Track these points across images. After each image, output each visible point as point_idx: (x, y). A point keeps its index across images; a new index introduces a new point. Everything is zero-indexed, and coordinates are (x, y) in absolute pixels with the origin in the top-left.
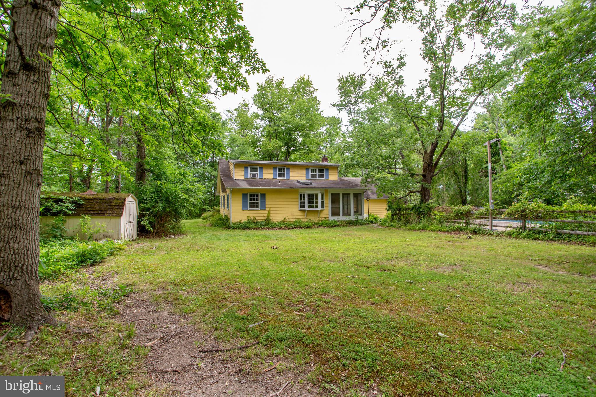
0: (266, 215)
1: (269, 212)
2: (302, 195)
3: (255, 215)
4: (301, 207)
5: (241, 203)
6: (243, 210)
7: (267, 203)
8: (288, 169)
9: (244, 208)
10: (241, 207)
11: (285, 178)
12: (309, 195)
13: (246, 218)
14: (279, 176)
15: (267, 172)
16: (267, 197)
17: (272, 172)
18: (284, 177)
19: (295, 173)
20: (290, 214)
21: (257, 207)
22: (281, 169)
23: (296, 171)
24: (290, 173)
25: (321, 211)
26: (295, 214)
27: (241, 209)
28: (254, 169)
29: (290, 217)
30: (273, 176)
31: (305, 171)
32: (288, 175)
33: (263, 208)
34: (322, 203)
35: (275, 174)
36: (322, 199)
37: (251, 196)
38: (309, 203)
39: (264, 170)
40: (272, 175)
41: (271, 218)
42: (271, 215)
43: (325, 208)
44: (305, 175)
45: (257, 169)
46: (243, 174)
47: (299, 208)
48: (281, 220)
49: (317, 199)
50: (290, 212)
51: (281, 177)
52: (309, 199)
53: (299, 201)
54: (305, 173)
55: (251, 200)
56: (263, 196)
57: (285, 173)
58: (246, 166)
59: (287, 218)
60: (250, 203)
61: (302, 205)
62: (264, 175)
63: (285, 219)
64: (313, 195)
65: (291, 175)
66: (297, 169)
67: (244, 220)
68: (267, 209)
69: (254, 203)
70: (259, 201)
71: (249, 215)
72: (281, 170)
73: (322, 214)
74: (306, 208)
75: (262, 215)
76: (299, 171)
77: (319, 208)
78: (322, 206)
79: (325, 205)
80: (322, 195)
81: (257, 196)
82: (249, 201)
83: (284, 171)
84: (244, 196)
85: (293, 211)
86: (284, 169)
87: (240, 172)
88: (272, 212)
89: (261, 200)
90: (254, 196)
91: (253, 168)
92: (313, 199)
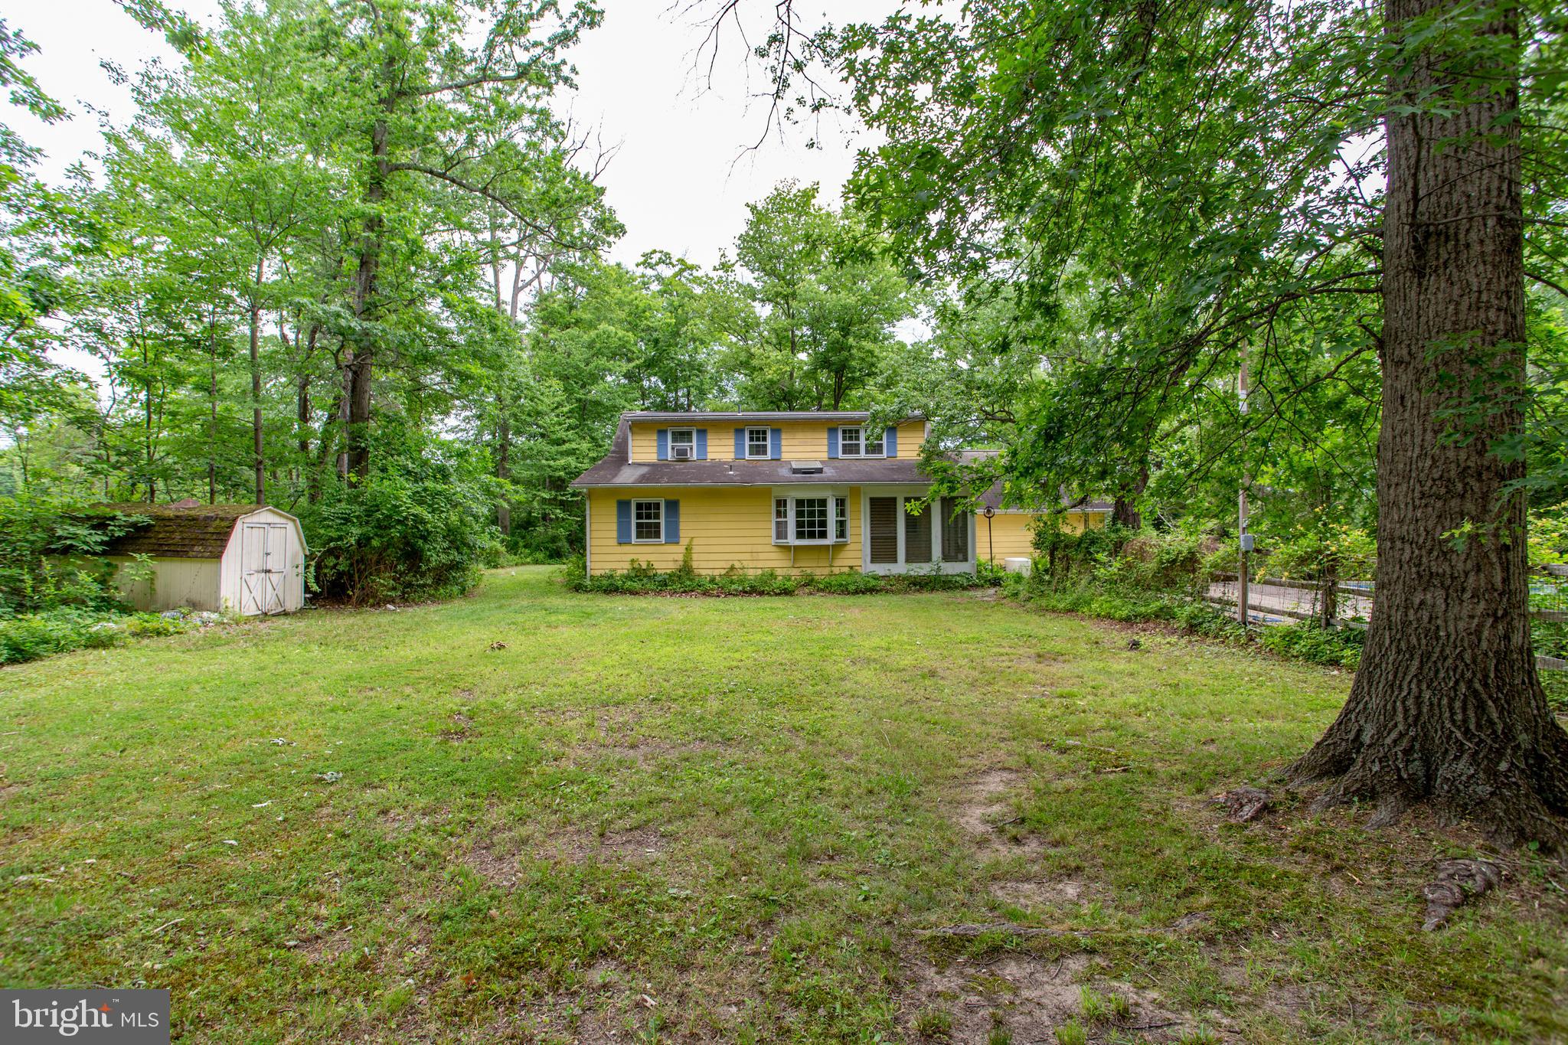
0: (681, 557)
1: (688, 549)
2: (781, 503)
3: (651, 558)
4: (778, 537)
5: (615, 527)
6: (620, 544)
7: (682, 526)
8: (777, 432)
9: (623, 539)
10: (615, 534)
11: (769, 456)
12: (800, 503)
13: (628, 566)
14: (751, 454)
15: (717, 442)
16: (683, 509)
17: (732, 442)
18: (765, 453)
19: (796, 442)
20: (748, 556)
21: (657, 535)
22: (758, 432)
23: (799, 435)
24: (783, 442)
25: (838, 548)
26: (762, 556)
27: (614, 542)
28: (682, 436)
29: (745, 564)
30: (736, 452)
31: (826, 435)
32: (777, 447)
33: (673, 537)
34: (841, 525)
35: (739, 447)
36: (842, 513)
37: (639, 506)
38: (799, 524)
39: (709, 436)
40: (732, 449)
41: (695, 565)
42: (695, 557)
43: (849, 539)
44: (826, 448)
45: (689, 434)
46: (655, 450)
47: (773, 540)
48: (723, 572)
49: (823, 513)
50: (749, 548)
51: (758, 453)
52: (799, 514)
53: (774, 519)
54: (826, 442)
55: (639, 516)
56: (673, 506)
57: (769, 443)
58: (663, 428)
59: (737, 565)
60: (639, 525)
61: (781, 533)
62: (709, 449)
63: (732, 568)
64: (811, 502)
65: (784, 449)
66: (803, 431)
67: (622, 568)
68: (684, 541)
69: (648, 525)
70: (662, 521)
71: (635, 557)
72: (758, 435)
73: (842, 555)
74: (792, 540)
75: (671, 557)
76: (809, 435)
77: (831, 539)
78: (842, 534)
79: (849, 531)
80: (841, 503)
81: (657, 506)
82: (634, 521)
83: (764, 439)
84: (623, 506)
85: (760, 548)
86: (764, 432)
87: (646, 443)
88: (695, 549)
89: (666, 517)
90: (649, 506)
91: (682, 434)
92: (811, 514)
